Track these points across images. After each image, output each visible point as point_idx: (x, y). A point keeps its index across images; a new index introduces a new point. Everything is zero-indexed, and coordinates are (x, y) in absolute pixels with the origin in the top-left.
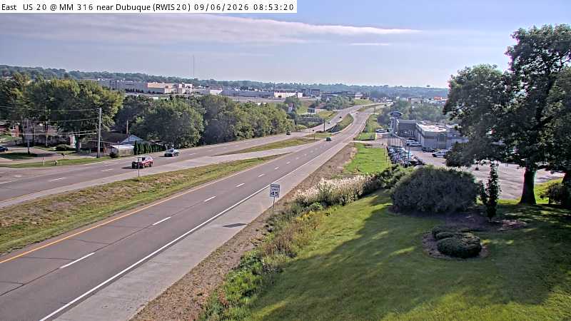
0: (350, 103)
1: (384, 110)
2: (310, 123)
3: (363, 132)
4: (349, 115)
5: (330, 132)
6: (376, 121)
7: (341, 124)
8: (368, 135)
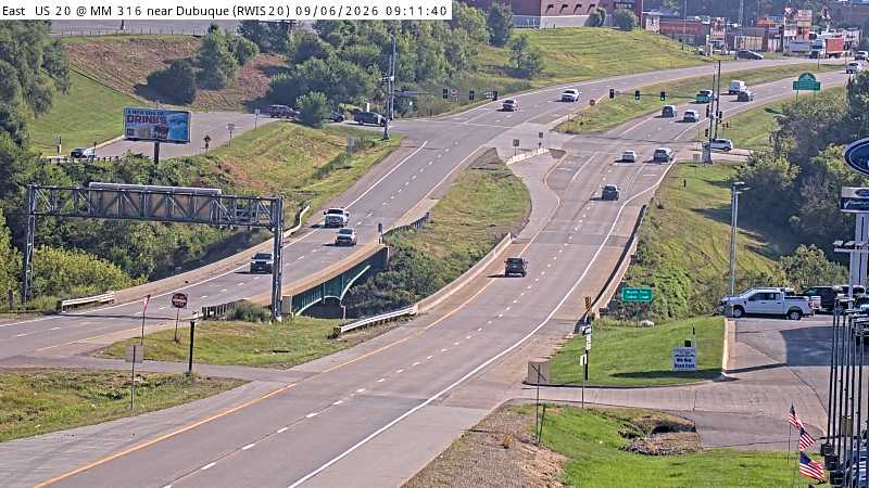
0: (503, 57)
1: (789, 119)
2: (148, 237)
3: (614, 308)
4: (492, 168)
5: (328, 309)
6: (722, 215)
7: (420, 245)
8: (654, 340)
